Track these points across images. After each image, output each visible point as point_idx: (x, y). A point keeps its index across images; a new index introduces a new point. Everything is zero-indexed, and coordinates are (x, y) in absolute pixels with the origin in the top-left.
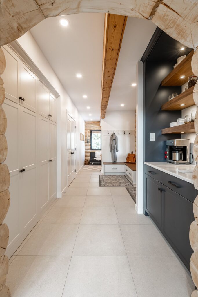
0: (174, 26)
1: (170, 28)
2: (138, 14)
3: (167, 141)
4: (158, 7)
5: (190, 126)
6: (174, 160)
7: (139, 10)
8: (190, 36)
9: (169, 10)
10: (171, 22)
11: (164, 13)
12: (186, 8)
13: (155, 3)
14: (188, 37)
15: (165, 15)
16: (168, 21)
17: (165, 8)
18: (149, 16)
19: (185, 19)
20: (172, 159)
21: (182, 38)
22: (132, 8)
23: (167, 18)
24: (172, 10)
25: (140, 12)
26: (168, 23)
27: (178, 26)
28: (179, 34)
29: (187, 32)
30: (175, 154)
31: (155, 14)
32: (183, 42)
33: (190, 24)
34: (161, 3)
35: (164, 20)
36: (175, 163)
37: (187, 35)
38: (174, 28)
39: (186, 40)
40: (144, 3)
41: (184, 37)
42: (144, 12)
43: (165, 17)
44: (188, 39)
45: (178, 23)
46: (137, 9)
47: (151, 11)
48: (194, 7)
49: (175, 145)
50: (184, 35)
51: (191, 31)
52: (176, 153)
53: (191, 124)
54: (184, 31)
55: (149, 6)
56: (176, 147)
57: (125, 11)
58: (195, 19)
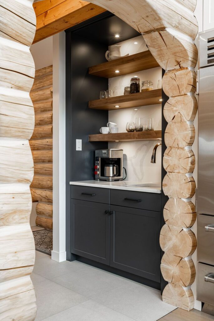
0: (158, 48)
1: (154, 48)
2: (136, 26)
3: (97, 152)
4: (154, 32)
5: (137, 136)
6: (107, 176)
7: (139, 25)
8: (166, 61)
9: (161, 38)
10: (158, 45)
11: (156, 37)
12: (172, 44)
13: (154, 29)
14: (164, 60)
15: (155, 39)
16: (155, 43)
17: (159, 36)
18: (142, 32)
19: (169, 49)
20: (105, 176)
21: (160, 59)
22: (134, 21)
23: (156, 41)
24: (163, 39)
25: (139, 27)
26: (155, 45)
27: (161, 50)
28: (159, 55)
29: (165, 57)
30: (108, 168)
31: (149, 34)
32: (159, 62)
33: (170, 54)
34: (158, 32)
35: (153, 41)
36: (111, 180)
37: (165, 59)
38: (157, 50)
39: (162, 61)
40: (146, 24)
41: (161, 59)
42: (141, 28)
43: (155, 40)
44: (164, 62)
45: (162, 48)
46: (137, 24)
47: (148, 30)
48: (177, 47)
49: (111, 157)
50: (162, 58)
51: (169, 59)
52: (110, 166)
53: (137, 134)
54: (164, 55)
55: (148, 27)
56: (111, 160)
57: (127, 19)
58: (175, 53)
